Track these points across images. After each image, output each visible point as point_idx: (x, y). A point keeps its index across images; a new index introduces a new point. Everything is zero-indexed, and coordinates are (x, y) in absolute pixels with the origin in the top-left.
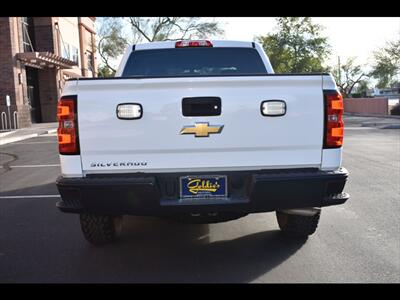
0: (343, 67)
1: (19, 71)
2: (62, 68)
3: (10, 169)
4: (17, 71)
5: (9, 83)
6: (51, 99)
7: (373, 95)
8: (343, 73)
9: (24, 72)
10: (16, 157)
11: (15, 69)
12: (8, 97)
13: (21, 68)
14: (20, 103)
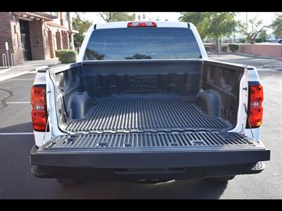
0: (250, 21)
1: (15, 24)
2: (46, 20)
3: (6, 105)
4: (13, 24)
5: (7, 33)
6: (38, 43)
7: (270, 39)
8: (250, 25)
9: (18, 24)
10: (11, 93)
11: (11, 22)
12: (7, 44)
13: (16, 22)
14: (15, 48)
